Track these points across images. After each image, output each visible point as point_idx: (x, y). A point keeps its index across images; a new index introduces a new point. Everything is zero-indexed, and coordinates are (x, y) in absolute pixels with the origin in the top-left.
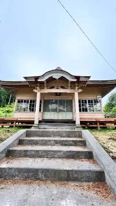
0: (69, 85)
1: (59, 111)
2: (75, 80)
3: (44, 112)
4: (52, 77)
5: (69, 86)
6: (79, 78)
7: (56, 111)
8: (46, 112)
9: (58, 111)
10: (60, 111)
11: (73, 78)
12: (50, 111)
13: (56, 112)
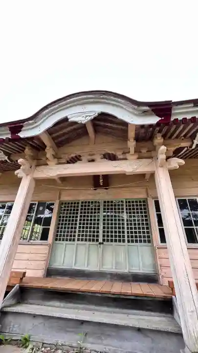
0: (132, 144)
1: (104, 240)
2: (154, 120)
3: (58, 242)
4: (66, 120)
5: (132, 150)
6: (170, 110)
7: (93, 240)
8: (61, 242)
9: (101, 240)
10: (108, 241)
11: (145, 112)
12: (76, 237)
13: (95, 243)
